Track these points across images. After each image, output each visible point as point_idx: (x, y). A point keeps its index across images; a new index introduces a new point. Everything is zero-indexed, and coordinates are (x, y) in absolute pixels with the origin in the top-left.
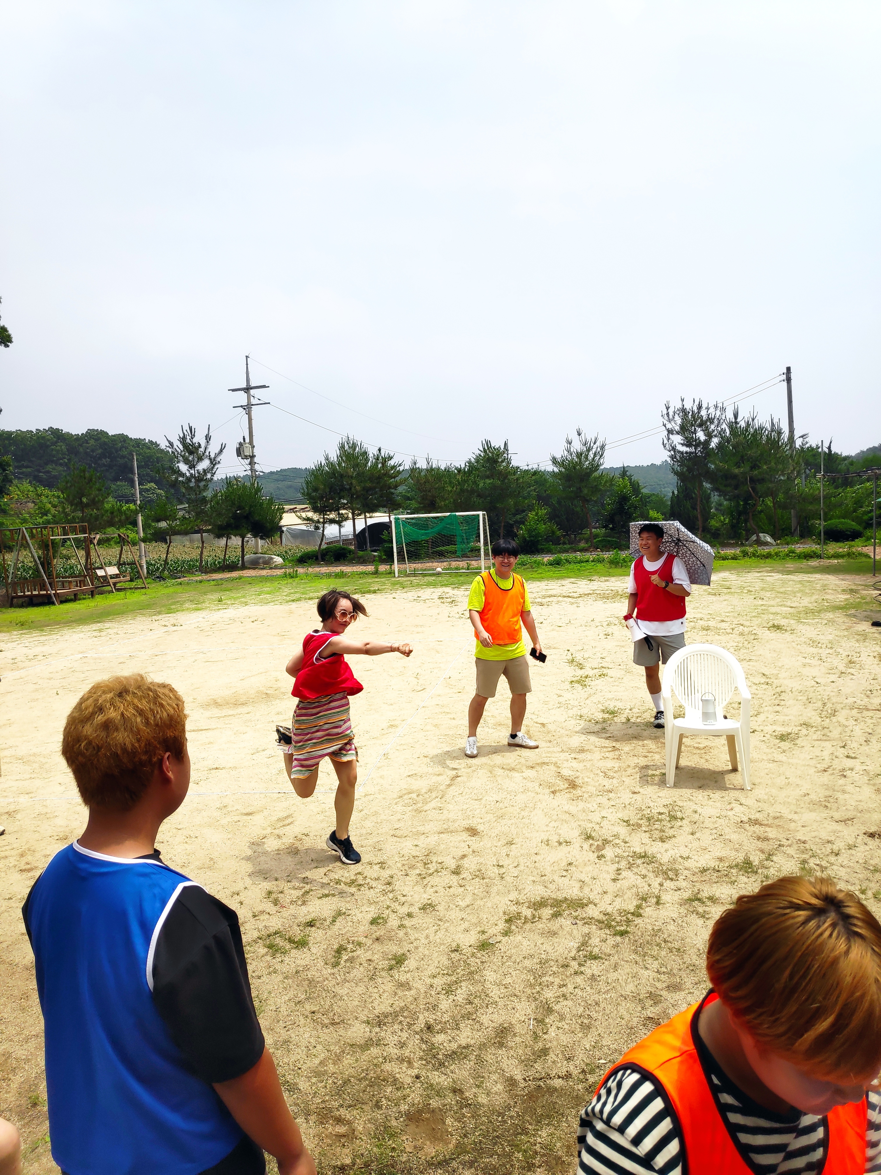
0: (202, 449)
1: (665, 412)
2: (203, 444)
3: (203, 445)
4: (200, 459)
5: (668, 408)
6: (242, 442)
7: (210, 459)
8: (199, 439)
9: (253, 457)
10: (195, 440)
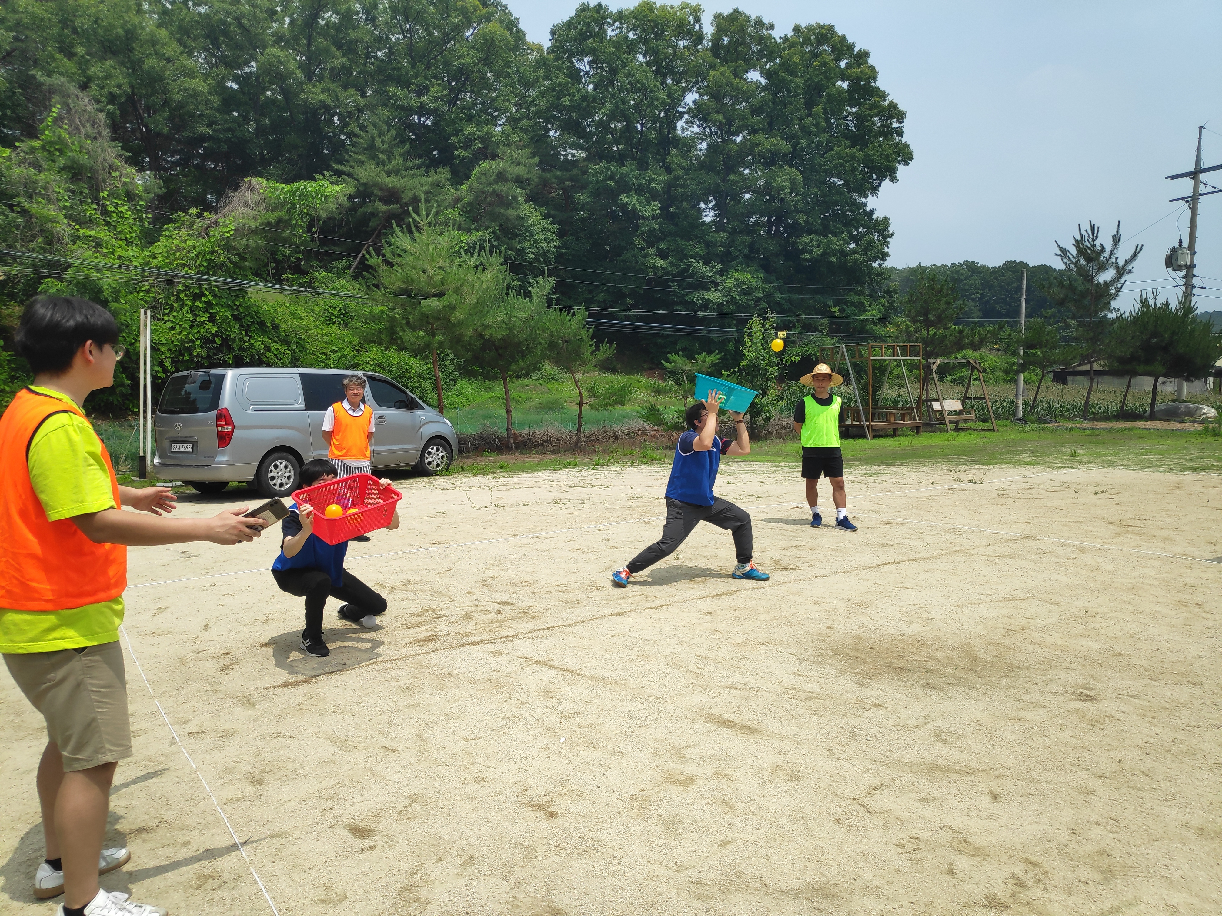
0: (1106, 254)
2: (1108, 247)
3: (1108, 249)
4: (1102, 268)
6: (1177, 246)
7: (1117, 268)
8: (1105, 240)
9: (1190, 267)
10: (1098, 242)
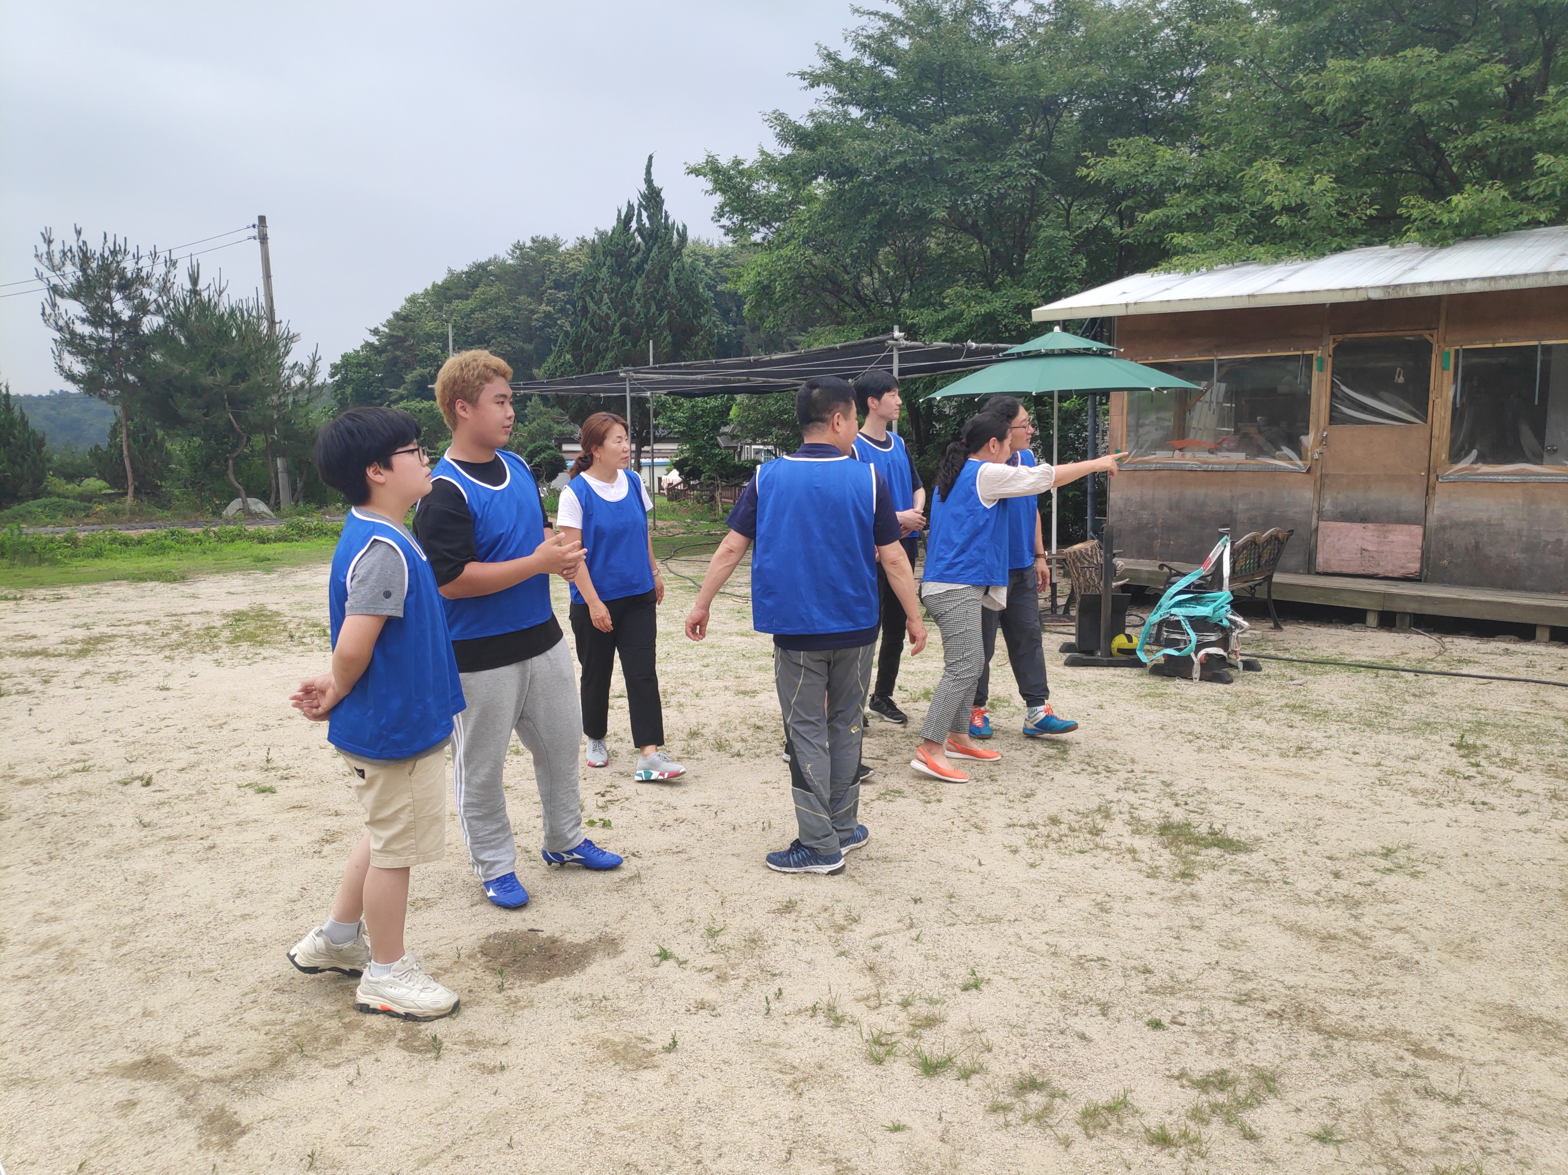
1: (43, 248)
5: (50, 242)
